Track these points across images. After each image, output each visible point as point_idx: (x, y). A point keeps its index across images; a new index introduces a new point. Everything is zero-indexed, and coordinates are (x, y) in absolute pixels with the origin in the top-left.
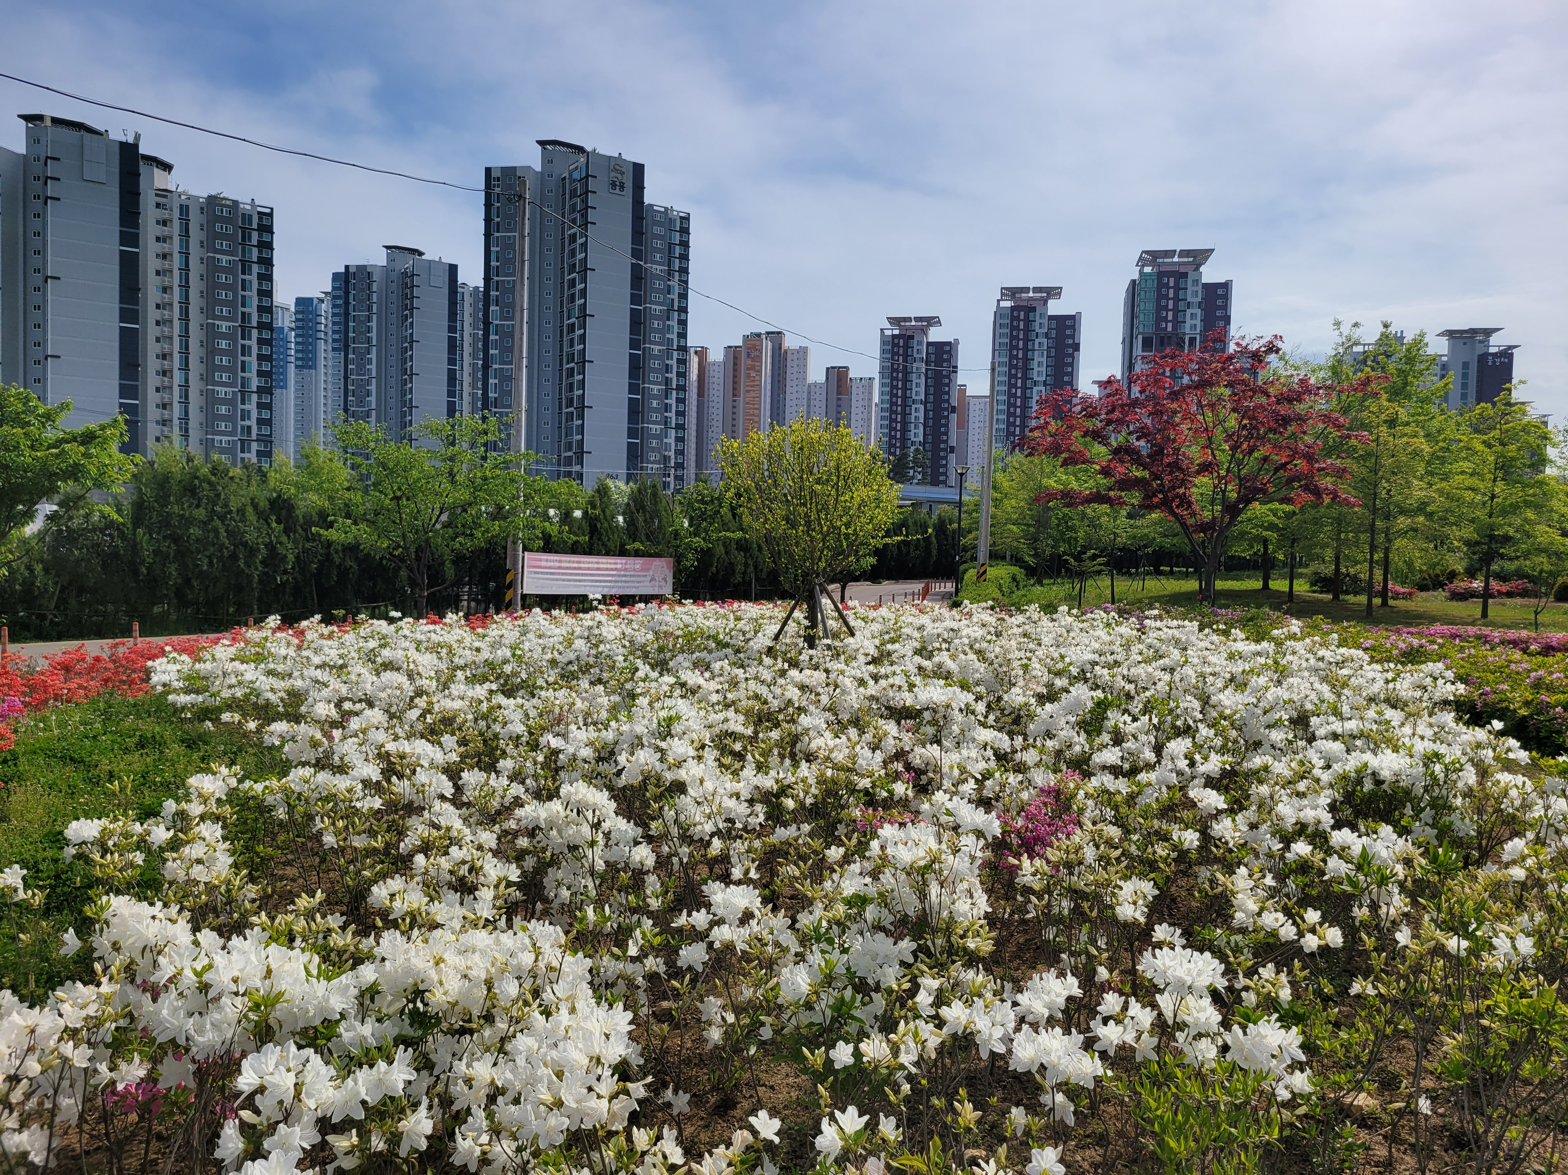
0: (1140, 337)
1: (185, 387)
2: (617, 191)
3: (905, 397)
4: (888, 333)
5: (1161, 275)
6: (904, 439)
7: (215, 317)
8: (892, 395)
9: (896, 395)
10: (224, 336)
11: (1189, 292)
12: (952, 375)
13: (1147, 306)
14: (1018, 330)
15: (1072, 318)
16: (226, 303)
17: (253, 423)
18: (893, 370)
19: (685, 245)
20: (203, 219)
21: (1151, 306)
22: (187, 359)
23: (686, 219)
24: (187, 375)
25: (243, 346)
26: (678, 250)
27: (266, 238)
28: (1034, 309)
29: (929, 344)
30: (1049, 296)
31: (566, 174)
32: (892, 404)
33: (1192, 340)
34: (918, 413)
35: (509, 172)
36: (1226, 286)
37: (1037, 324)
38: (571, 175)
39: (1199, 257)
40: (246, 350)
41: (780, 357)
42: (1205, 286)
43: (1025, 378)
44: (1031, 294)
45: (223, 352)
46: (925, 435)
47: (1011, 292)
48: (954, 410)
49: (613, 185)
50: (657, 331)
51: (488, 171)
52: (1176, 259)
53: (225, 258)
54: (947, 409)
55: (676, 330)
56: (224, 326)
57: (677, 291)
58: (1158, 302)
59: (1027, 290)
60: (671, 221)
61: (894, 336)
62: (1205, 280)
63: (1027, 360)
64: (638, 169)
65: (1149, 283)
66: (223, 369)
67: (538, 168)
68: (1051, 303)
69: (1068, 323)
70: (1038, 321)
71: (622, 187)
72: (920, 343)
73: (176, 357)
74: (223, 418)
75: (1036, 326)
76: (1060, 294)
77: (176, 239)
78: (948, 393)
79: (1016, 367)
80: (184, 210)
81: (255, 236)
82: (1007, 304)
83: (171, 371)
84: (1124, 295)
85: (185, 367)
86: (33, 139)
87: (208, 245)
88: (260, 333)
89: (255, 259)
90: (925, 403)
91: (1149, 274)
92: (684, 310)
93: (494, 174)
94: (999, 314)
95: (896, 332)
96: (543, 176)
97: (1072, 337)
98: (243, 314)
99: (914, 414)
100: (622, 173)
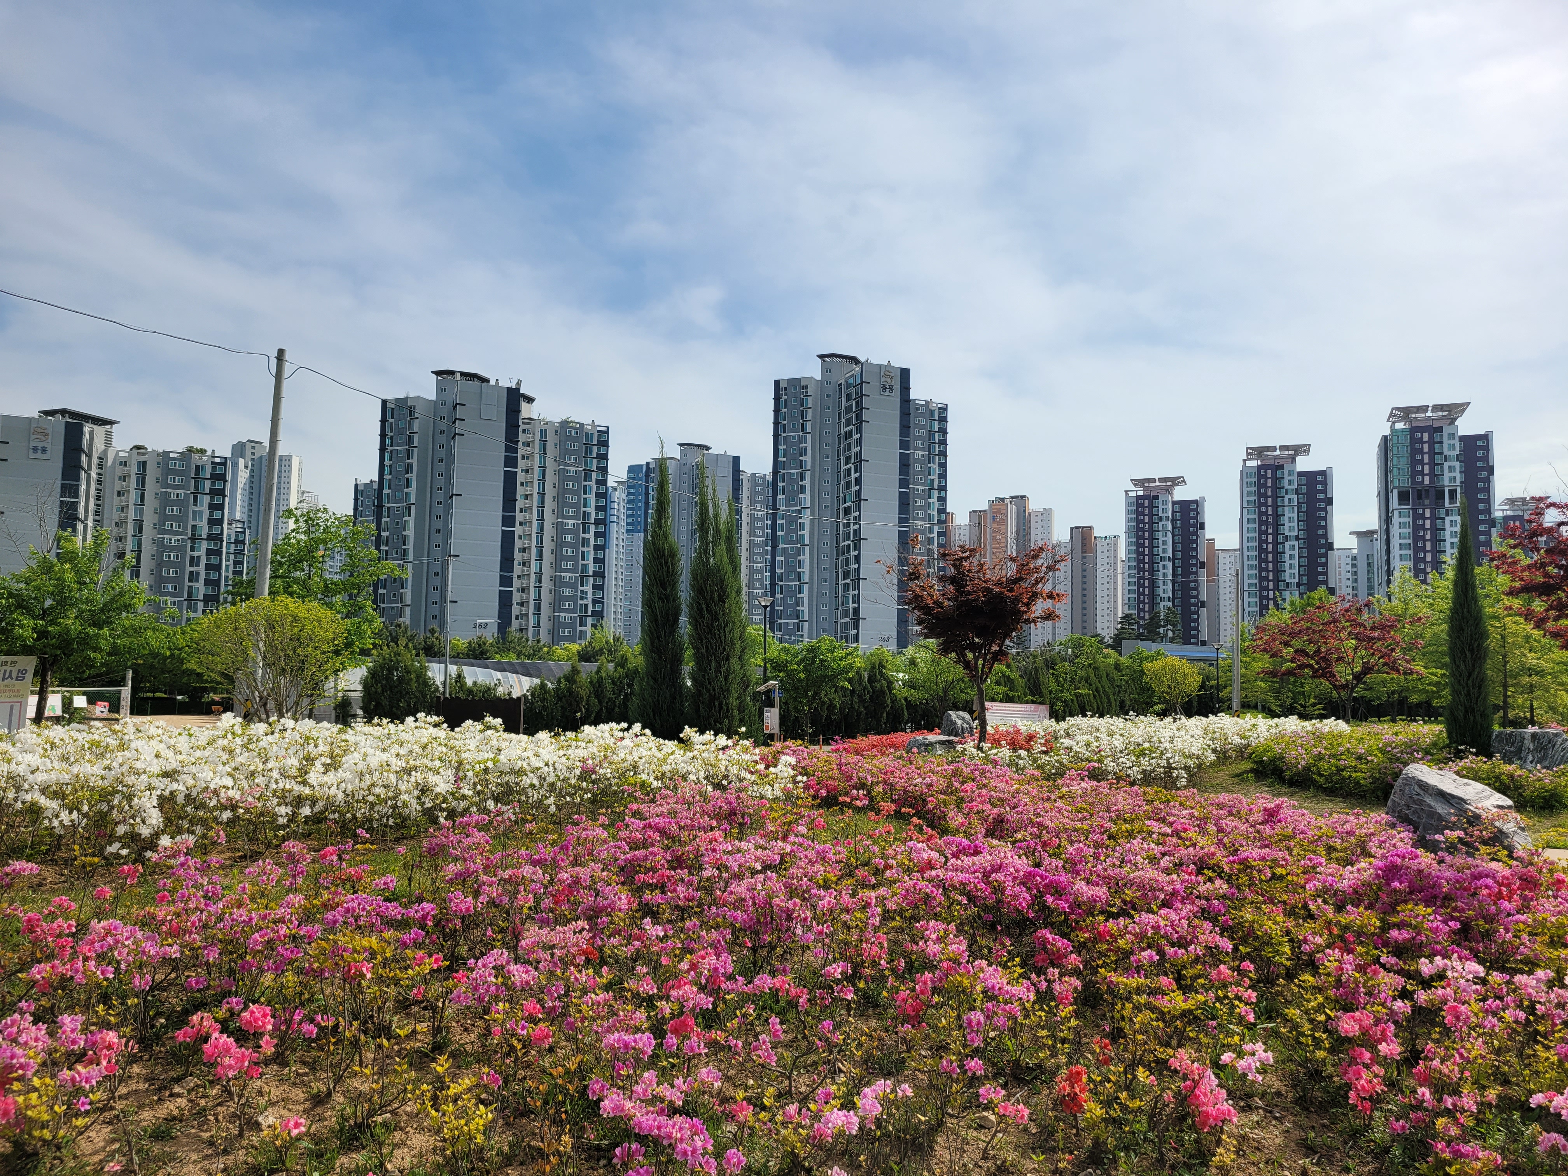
0: (1395, 492)
1: (539, 574)
2: (887, 393)
3: (1152, 555)
4: (1133, 494)
5: (1413, 430)
6: (1153, 595)
7: (564, 517)
8: (1139, 553)
9: (1143, 554)
10: (569, 532)
11: (1445, 445)
12: (1200, 532)
13: (1400, 461)
14: (1267, 487)
15: (1323, 473)
16: (571, 505)
17: (589, 602)
18: (1139, 529)
19: (944, 431)
20: (557, 439)
21: (1405, 461)
22: (541, 551)
23: (944, 409)
24: (541, 564)
25: (583, 539)
26: (937, 437)
27: (603, 450)
28: (1282, 467)
29: (1174, 503)
30: (1297, 453)
31: (843, 381)
32: (1139, 562)
33: (1452, 493)
34: (1166, 570)
35: (794, 383)
36: (1486, 438)
37: (1286, 481)
38: (846, 382)
39: (1454, 411)
40: (585, 543)
41: (1024, 519)
42: (1462, 438)
43: (1276, 534)
44: (1278, 452)
45: (569, 545)
46: (1174, 590)
47: (1257, 452)
48: (1203, 565)
49: (884, 388)
50: (920, 508)
51: (777, 383)
52: (1429, 414)
53: (572, 469)
54: (1195, 565)
55: (936, 507)
56: (570, 523)
57: (937, 472)
58: (1412, 456)
59: (1274, 448)
60: (932, 412)
61: (1138, 497)
62: (1462, 432)
63: (1277, 516)
64: (905, 373)
65: (1402, 439)
66: (568, 558)
67: (819, 378)
68: (1299, 459)
69: (1319, 478)
70: (1287, 478)
71: (891, 389)
72: (1165, 503)
73: (534, 550)
74: (567, 598)
75: (1285, 483)
76: (1308, 451)
77: (537, 457)
78: (1196, 549)
79: (1266, 523)
80: (543, 433)
81: (595, 450)
82: (1254, 463)
83: (529, 562)
84: (1376, 449)
85: (540, 558)
86: (441, 389)
87: (560, 460)
88: (596, 528)
89: (594, 468)
90: (1173, 560)
91: (1402, 430)
92: (943, 488)
93: (782, 385)
94: (1245, 473)
95: (1141, 493)
96: (822, 384)
97: (1324, 491)
98: (584, 513)
99: (1162, 571)
100: (891, 378)
